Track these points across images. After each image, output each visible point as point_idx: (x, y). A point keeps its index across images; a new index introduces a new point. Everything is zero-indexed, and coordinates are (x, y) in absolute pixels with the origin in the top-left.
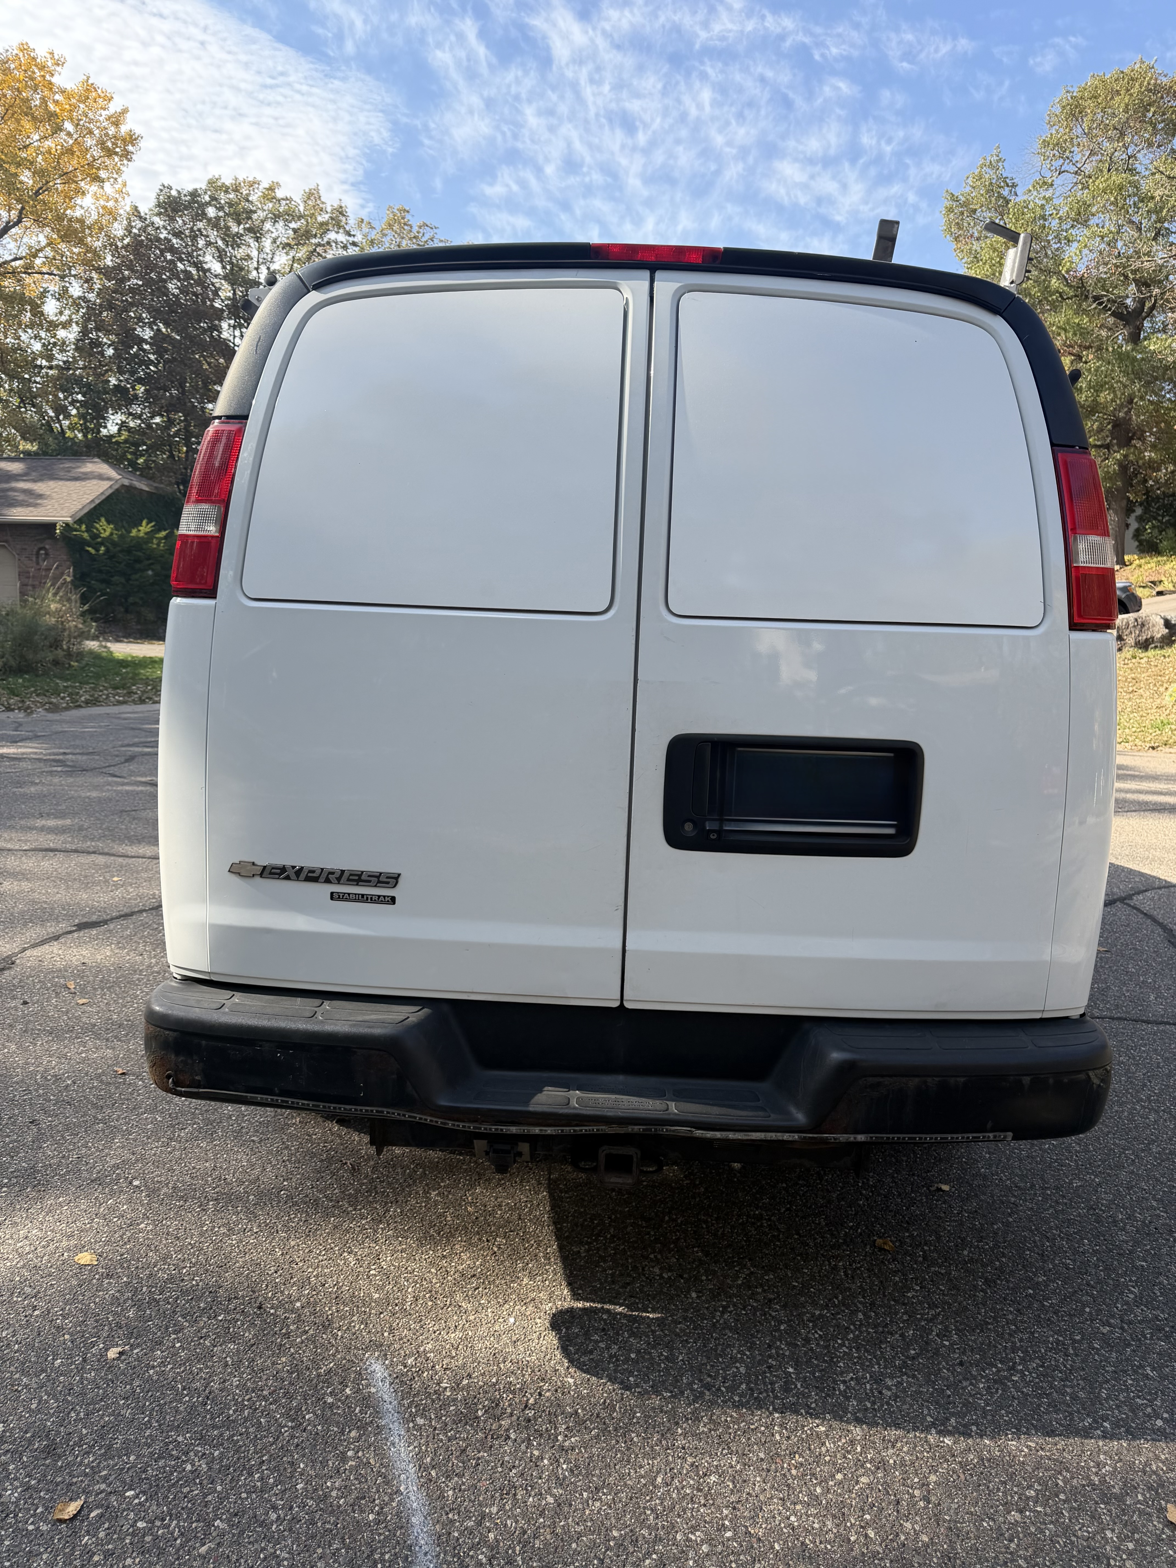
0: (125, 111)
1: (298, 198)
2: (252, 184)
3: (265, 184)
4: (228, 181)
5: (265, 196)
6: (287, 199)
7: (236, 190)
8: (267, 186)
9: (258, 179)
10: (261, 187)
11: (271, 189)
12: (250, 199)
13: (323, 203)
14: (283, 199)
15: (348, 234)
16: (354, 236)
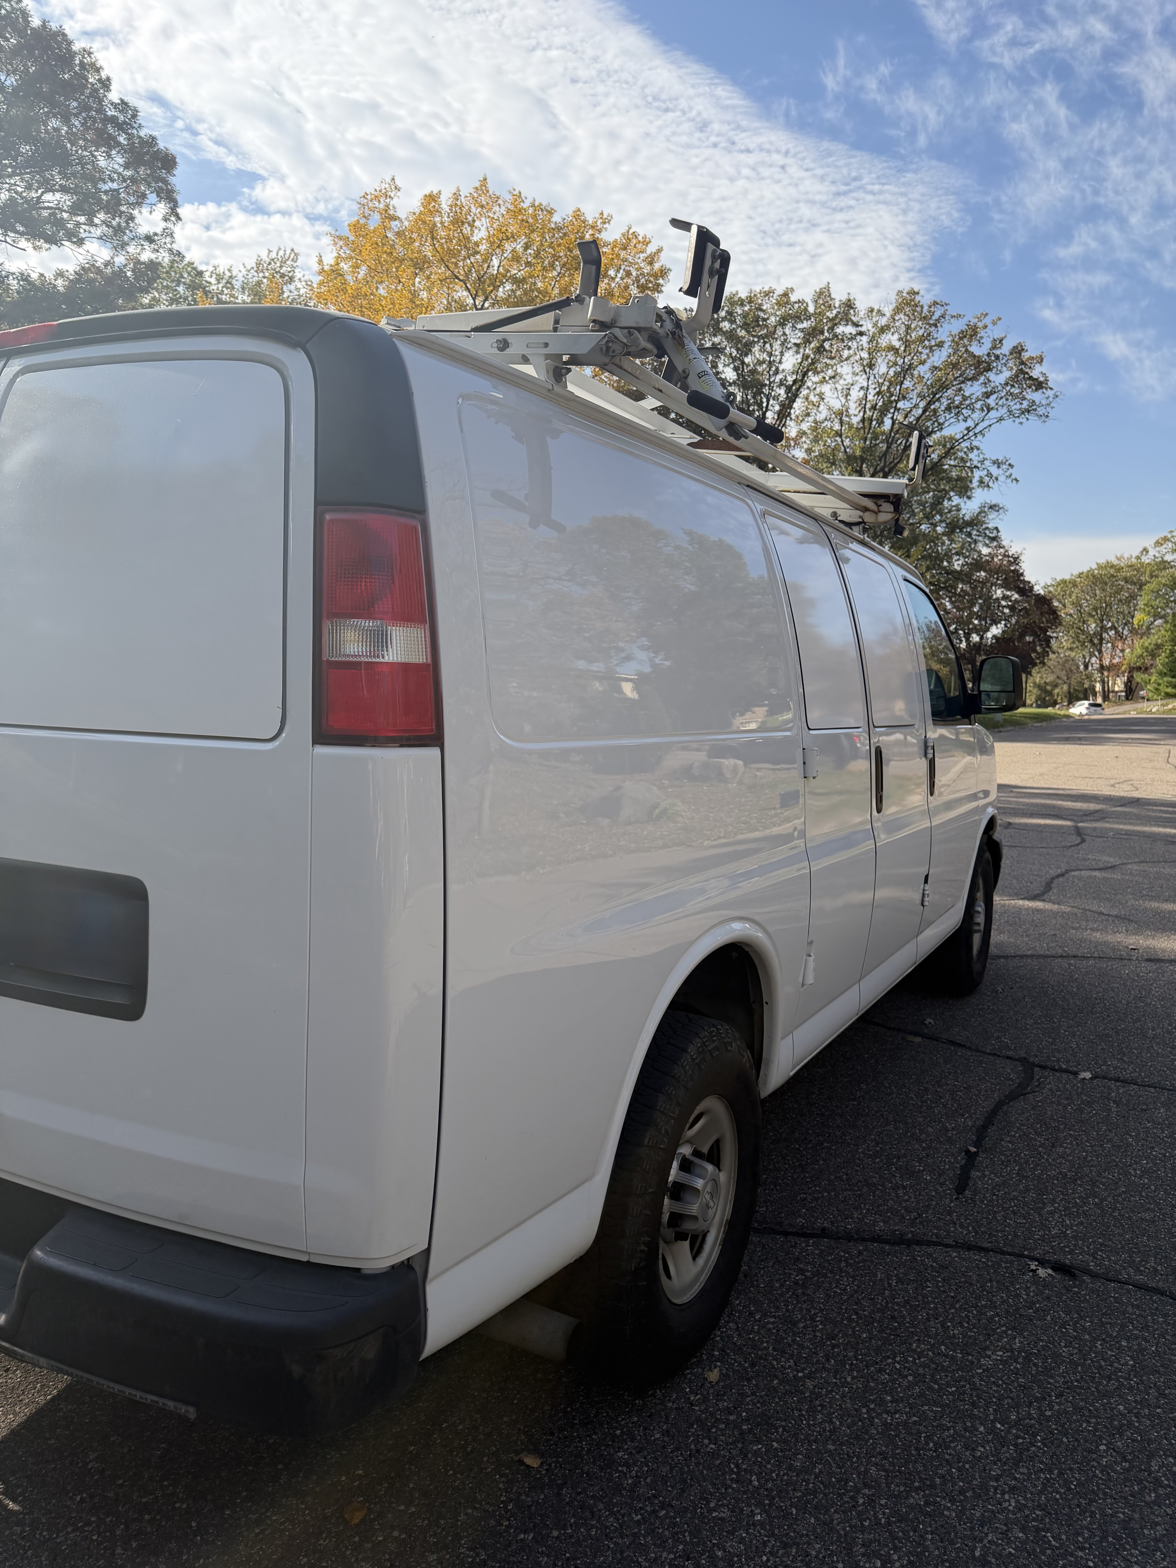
0: (660, 250)
1: (809, 299)
2: (768, 294)
3: (780, 291)
4: (743, 295)
5: (779, 303)
6: (799, 301)
7: (750, 302)
8: (781, 292)
9: (774, 288)
10: (775, 295)
11: (786, 295)
12: (764, 308)
13: (832, 299)
14: (796, 303)
15: (856, 325)
16: (861, 326)
